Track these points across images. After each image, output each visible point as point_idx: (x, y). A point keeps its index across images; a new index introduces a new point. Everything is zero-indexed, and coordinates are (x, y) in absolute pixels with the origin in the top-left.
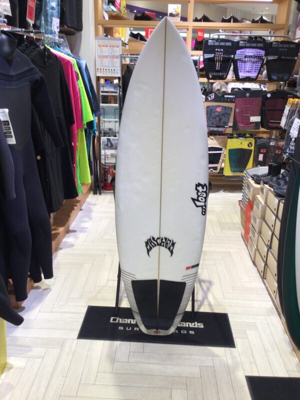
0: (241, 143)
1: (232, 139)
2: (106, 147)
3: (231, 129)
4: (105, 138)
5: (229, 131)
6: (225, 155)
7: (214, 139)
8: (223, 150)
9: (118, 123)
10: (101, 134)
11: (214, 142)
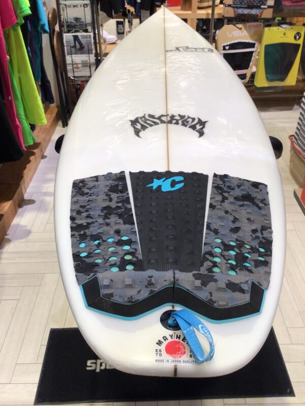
0: (285, 34)
1: (272, 28)
2: (73, 50)
3: (271, 10)
4: (70, 34)
5: (268, 14)
6: (259, 52)
7: (243, 29)
8: (256, 45)
9: (88, 6)
10: (63, 28)
11: (242, 33)
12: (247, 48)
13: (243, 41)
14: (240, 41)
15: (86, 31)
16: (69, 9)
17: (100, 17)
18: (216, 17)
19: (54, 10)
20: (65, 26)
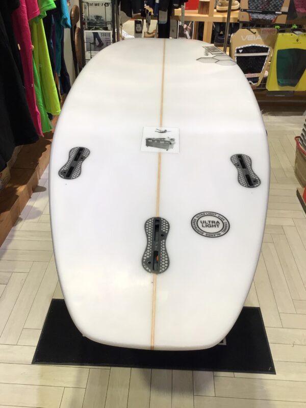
0: (297, 40)
1: (284, 34)
3: (285, 16)
4: (91, 31)
5: (282, 19)
6: (271, 57)
7: (257, 33)
8: (269, 50)
9: (109, 6)
10: (84, 26)
11: (256, 37)
12: (260, 52)
13: (256, 45)
14: (253, 45)
15: (106, 29)
16: (91, 8)
17: (120, 17)
18: (231, 21)
19: (77, 7)
20: (86, 24)
